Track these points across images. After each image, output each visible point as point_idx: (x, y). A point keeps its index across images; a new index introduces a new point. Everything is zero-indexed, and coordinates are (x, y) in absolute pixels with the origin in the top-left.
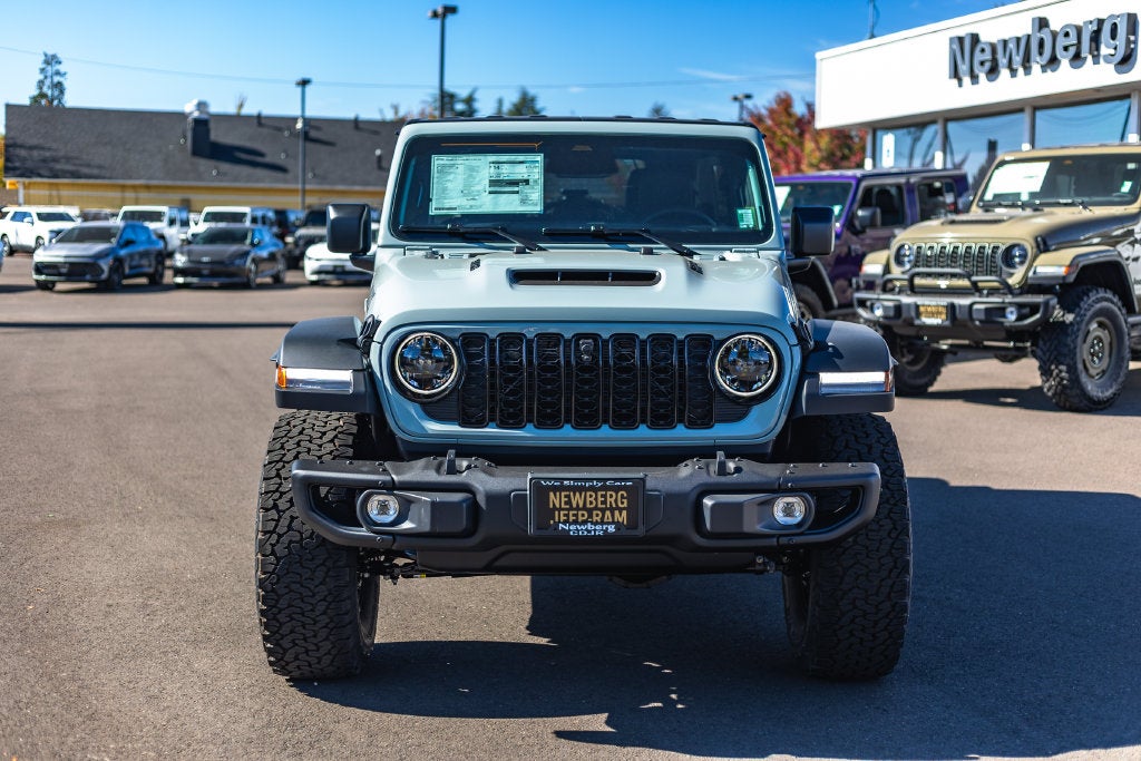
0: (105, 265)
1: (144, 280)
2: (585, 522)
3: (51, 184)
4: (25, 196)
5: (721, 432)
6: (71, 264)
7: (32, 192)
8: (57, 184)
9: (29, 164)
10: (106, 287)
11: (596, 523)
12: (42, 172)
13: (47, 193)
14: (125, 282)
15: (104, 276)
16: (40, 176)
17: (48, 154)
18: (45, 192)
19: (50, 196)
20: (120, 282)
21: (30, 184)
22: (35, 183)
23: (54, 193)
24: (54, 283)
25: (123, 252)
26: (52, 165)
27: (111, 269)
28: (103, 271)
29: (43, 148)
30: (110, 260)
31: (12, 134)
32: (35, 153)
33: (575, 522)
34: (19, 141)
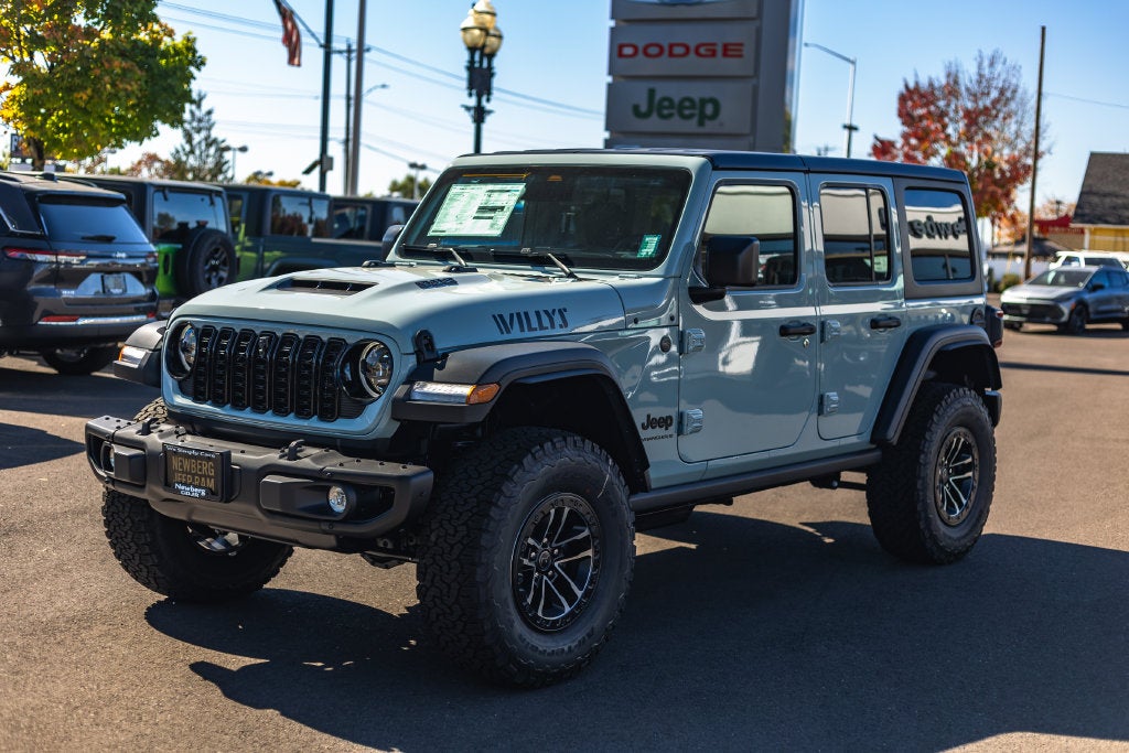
0: (1066, 308)
1: (1118, 326)
2: (188, 486)
3: (1117, 231)
4: (1090, 241)
5: (340, 427)
6: (1033, 306)
7: (1098, 238)
8: (1122, 231)
9: (1099, 211)
10: (1067, 329)
11: (195, 487)
12: (1109, 219)
13: (1112, 239)
14: (1089, 327)
15: (1064, 319)
16: (1107, 222)
17: (1120, 201)
18: (1110, 238)
19: (1116, 242)
20: (1082, 327)
21: (1095, 229)
22: (1101, 229)
23: (1120, 239)
24: (1020, 324)
25: (1088, 297)
26: (1120, 212)
27: (1071, 312)
28: (1062, 314)
29: (1117, 196)
30: (1072, 303)
31: (1090, 181)
32: (1108, 200)
33: (185, 484)
34: (1094, 189)
